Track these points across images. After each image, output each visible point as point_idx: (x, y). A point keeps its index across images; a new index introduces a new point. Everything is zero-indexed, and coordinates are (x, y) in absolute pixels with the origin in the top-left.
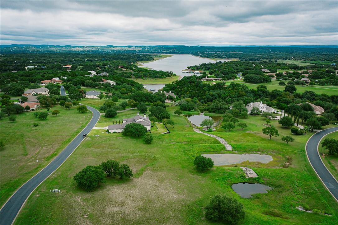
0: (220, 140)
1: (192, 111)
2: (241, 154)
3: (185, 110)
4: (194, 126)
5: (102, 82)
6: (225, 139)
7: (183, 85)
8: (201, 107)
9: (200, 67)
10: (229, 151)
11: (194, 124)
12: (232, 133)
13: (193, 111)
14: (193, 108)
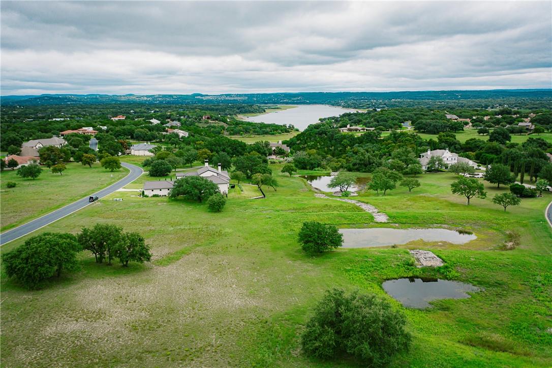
0: (364, 206)
1: (316, 169)
2: (406, 228)
3: (304, 168)
4: (316, 191)
5: (164, 133)
6: (374, 205)
7: (307, 139)
8: (334, 164)
9: (340, 119)
10: (381, 223)
11: (317, 189)
12: (389, 197)
13: (318, 170)
14: (319, 165)
